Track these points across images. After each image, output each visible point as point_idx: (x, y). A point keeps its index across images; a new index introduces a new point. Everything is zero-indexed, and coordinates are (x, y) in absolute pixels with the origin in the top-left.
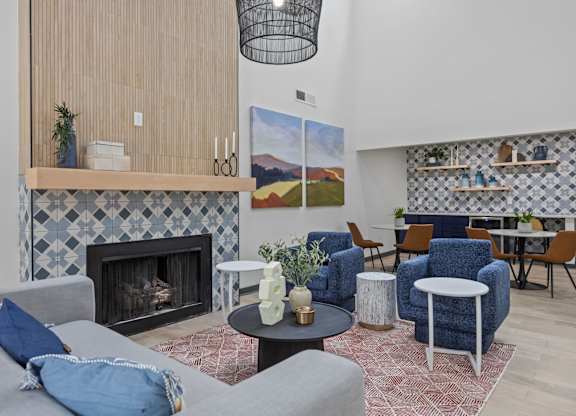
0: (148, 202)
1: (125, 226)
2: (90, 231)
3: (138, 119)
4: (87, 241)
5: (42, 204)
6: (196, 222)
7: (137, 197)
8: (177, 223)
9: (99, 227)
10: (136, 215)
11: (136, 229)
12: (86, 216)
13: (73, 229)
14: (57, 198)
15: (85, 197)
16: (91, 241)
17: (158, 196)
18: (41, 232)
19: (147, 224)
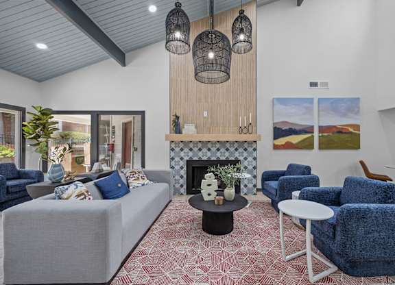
0: (209, 145)
1: (200, 154)
2: (187, 155)
3: (205, 114)
4: (186, 158)
5: (173, 146)
6: (232, 154)
7: (205, 143)
8: (223, 154)
9: (191, 154)
10: (205, 150)
11: (205, 155)
12: (186, 150)
13: (182, 154)
14: (177, 144)
15: (186, 143)
16: (188, 158)
17: (214, 143)
18: (173, 154)
19: (209, 154)
